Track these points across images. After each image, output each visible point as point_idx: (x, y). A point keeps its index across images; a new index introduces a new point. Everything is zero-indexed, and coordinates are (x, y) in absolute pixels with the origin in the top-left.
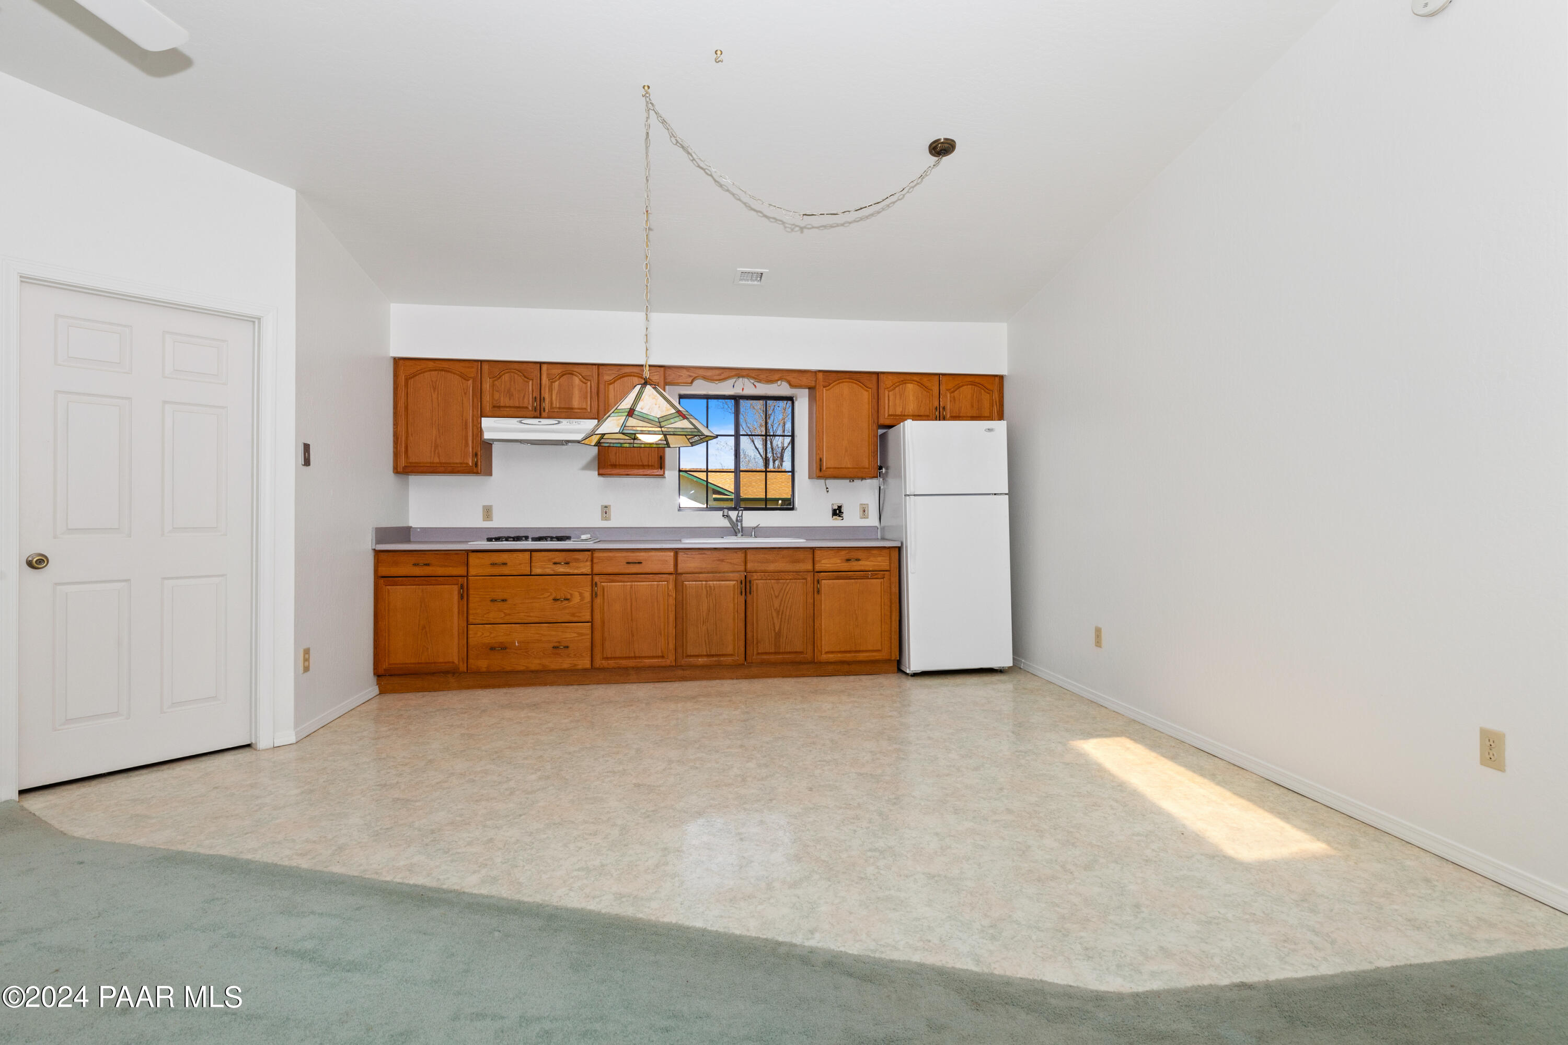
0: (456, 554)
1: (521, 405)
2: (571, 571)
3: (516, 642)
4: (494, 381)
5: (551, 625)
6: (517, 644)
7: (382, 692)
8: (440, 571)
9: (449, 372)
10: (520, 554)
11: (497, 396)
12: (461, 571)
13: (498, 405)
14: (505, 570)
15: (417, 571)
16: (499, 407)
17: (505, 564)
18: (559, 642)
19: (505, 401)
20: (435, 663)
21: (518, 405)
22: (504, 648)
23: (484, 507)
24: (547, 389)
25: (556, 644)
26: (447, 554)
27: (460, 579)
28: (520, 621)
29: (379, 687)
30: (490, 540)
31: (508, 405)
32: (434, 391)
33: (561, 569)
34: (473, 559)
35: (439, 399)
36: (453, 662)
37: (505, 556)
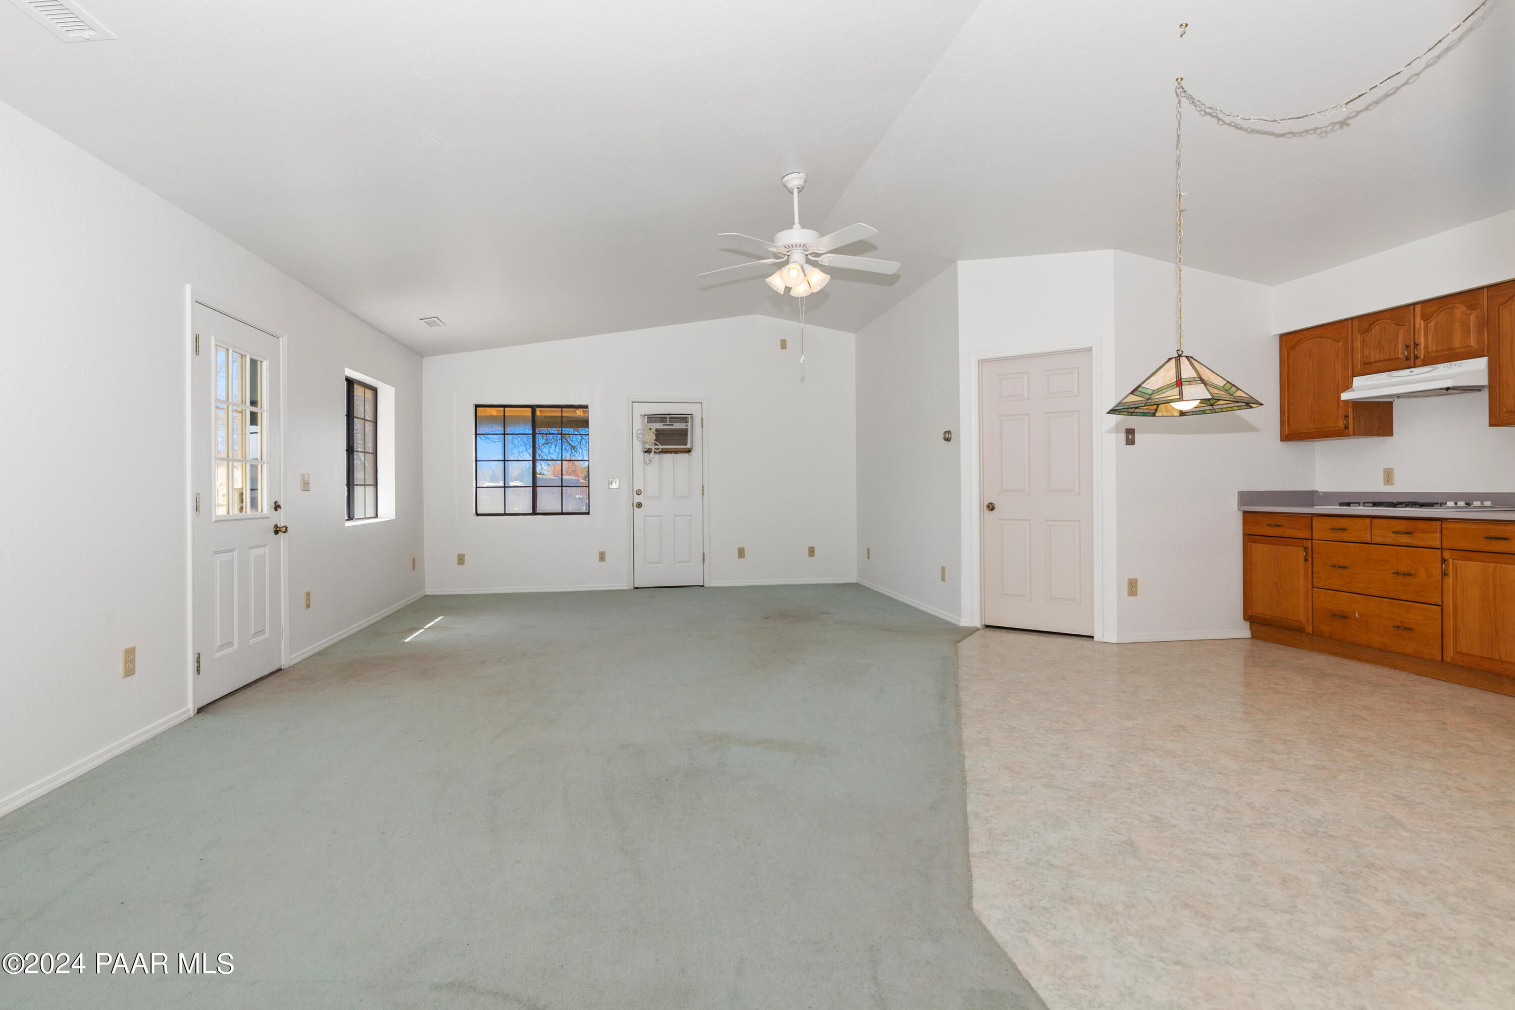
0: (1302, 517)
1: (1392, 357)
2: (1416, 543)
3: (1357, 613)
4: (1364, 337)
5: (1392, 601)
6: (1357, 615)
7: (1254, 636)
8: (1289, 533)
9: (1322, 337)
10: (1359, 520)
11: (1367, 352)
12: (1305, 534)
13: (1368, 361)
14: (1345, 536)
15: (1271, 531)
16: (1370, 363)
17: (1344, 529)
18: (1402, 622)
19: (1375, 356)
20: (1286, 619)
21: (1389, 358)
22: (1343, 617)
23: (1385, 470)
24: (1423, 331)
25: (1399, 624)
26: (1293, 517)
27: (1305, 542)
28: (1359, 591)
29: (1251, 632)
30: (1341, 504)
31: (1378, 360)
32: (1310, 360)
33: (1404, 540)
34: (1316, 523)
35: (1315, 366)
36: (1300, 622)
37: (1344, 522)
